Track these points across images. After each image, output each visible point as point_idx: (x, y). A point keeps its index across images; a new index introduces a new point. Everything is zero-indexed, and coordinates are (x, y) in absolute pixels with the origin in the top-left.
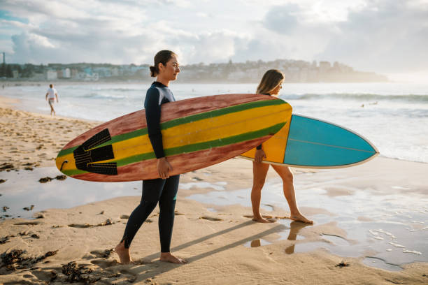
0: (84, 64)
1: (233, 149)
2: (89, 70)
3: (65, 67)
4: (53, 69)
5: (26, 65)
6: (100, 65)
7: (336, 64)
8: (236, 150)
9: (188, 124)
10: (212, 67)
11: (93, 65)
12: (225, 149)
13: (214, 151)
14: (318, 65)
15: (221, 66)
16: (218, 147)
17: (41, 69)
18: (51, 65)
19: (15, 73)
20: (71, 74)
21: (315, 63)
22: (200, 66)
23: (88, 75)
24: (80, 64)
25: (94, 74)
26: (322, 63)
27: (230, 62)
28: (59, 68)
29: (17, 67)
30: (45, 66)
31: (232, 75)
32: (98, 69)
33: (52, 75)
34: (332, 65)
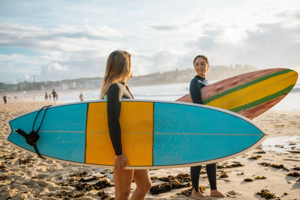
0: (84, 78)
1: (258, 109)
2: (88, 82)
3: (73, 81)
4: (65, 83)
5: (48, 82)
6: (94, 79)
7: (246, 66)
8: (260, 109)
9: (223, 97)
10: (165, 74)
11: (90, 79)
12: (253, 110)
13: (244, 113)
14: (234, 67)
15: (171, 73)
16: (247, 109)
17: (58, 84)
18: (63, 81)
20: (77, 85)
21: (231, 66)
22: (158, 74)
23: (88, 85)
24: (82, 79)
25: (91, 84)
26: (236, 66)
27: (177, 70)
28: (68, 82)
29: (43, 84)
30: (60, 82)
31: (179, 78)
32: (94, 81)
33: (65, 86)
34: (243, 67)
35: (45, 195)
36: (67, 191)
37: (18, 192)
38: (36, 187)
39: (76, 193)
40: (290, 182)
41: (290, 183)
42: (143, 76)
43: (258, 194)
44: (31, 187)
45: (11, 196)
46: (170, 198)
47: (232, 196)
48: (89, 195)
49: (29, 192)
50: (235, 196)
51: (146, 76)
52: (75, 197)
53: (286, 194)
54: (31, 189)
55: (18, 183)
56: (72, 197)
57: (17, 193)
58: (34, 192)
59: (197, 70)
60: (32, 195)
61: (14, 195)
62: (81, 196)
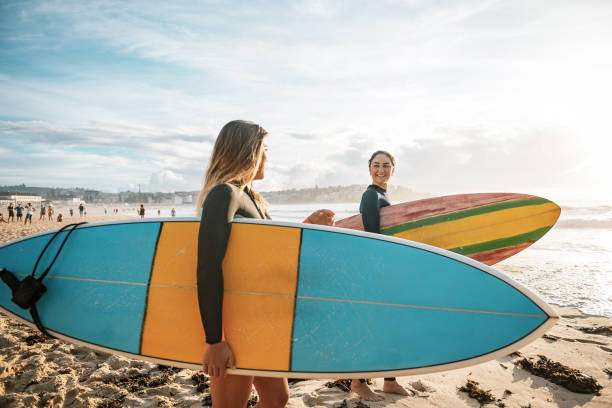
3: (188, 194)
4: (179, 195)
5: (158, 193)
7: (399, 187)
10: (303, 192)
15: (310, 190)
17: (169, 196)
18: (176, 193)
19: (150, 199)
22: (293, 191)
27: (317, 188)
28: (183, 195)
29: (151, 195)
30: (172, 194)
31: (318, 198)
33: (179, 200)
35: (99, 380)
36: (140, 371)
37: (55, 369)
38: (91, 359)
39: (155, 375)
40: (505, 364)
41: (506, 368)
42: (275, 193)
43: (463, 390)
44: (82, 359)
45: (39, 379)
46: (315, 393)
47: (421, 393)
48: (177, 380)
49: (73, 372)
50: (425, 394)
51: (279, 193)
52: (151, 385)
53: (508, 392)
54: (80, 364)
55: (61, 350)
56: (145, 385)
57: (53, 370)
58: (83, 369)
59: (375, 175)
60: (76, 378)
61: (46, 375)
62: (163, 384)
